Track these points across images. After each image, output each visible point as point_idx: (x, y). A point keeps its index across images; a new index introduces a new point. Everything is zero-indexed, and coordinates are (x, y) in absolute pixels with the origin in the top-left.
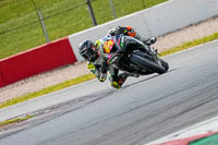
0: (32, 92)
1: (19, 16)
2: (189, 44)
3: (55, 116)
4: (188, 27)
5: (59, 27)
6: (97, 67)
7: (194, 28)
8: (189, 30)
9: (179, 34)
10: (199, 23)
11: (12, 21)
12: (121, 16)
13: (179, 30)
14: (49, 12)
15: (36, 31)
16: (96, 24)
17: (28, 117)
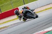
0: (9, 20)
1: (6, 2)
2: (47, 9)
3: (15, 26)
4: (47, 5)
5: (16, 5)
6: (19, 17)
7: (48, 5)
8: (47, 6)
9: (44, 7)
10: (49, 4)
11: (4, 4)
12: (31, 2)
13: (44, 6)
14: (14, 1)
15: (10, 6)
16: (25, 4)
17: (8, 26)
